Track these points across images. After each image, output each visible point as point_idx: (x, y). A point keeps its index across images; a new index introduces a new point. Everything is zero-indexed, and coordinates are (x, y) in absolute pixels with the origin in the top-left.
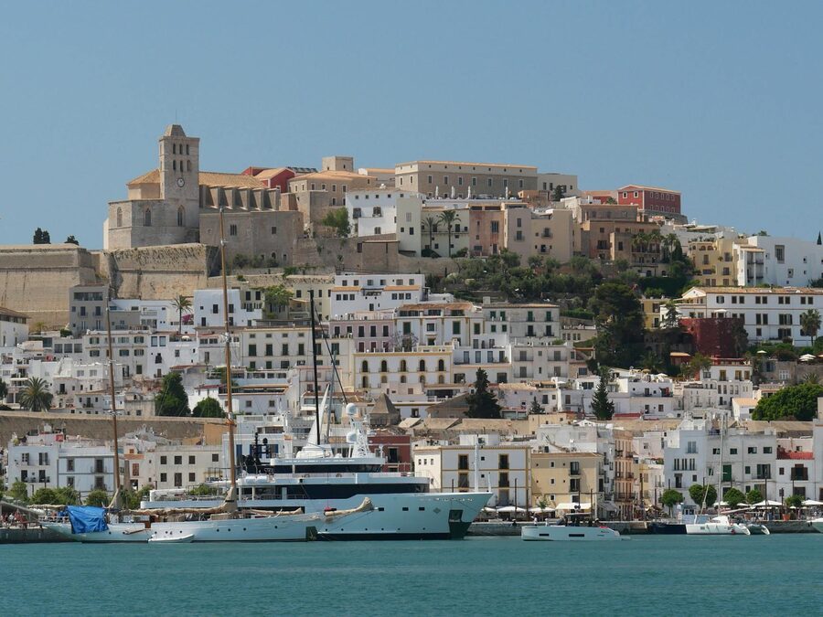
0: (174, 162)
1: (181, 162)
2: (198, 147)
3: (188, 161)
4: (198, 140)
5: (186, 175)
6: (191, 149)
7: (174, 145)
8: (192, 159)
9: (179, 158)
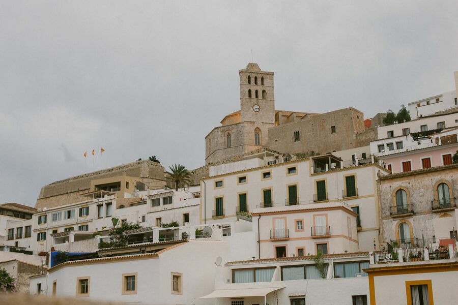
0: (250, 91)
1: (257, 92)
2: (273, 80)
3: (264, 91)
4: (272, 74)
5: (262, 103)
6: (265, 81)
7: (249, 78)
8: (267, 90)
9: (254, 88)
